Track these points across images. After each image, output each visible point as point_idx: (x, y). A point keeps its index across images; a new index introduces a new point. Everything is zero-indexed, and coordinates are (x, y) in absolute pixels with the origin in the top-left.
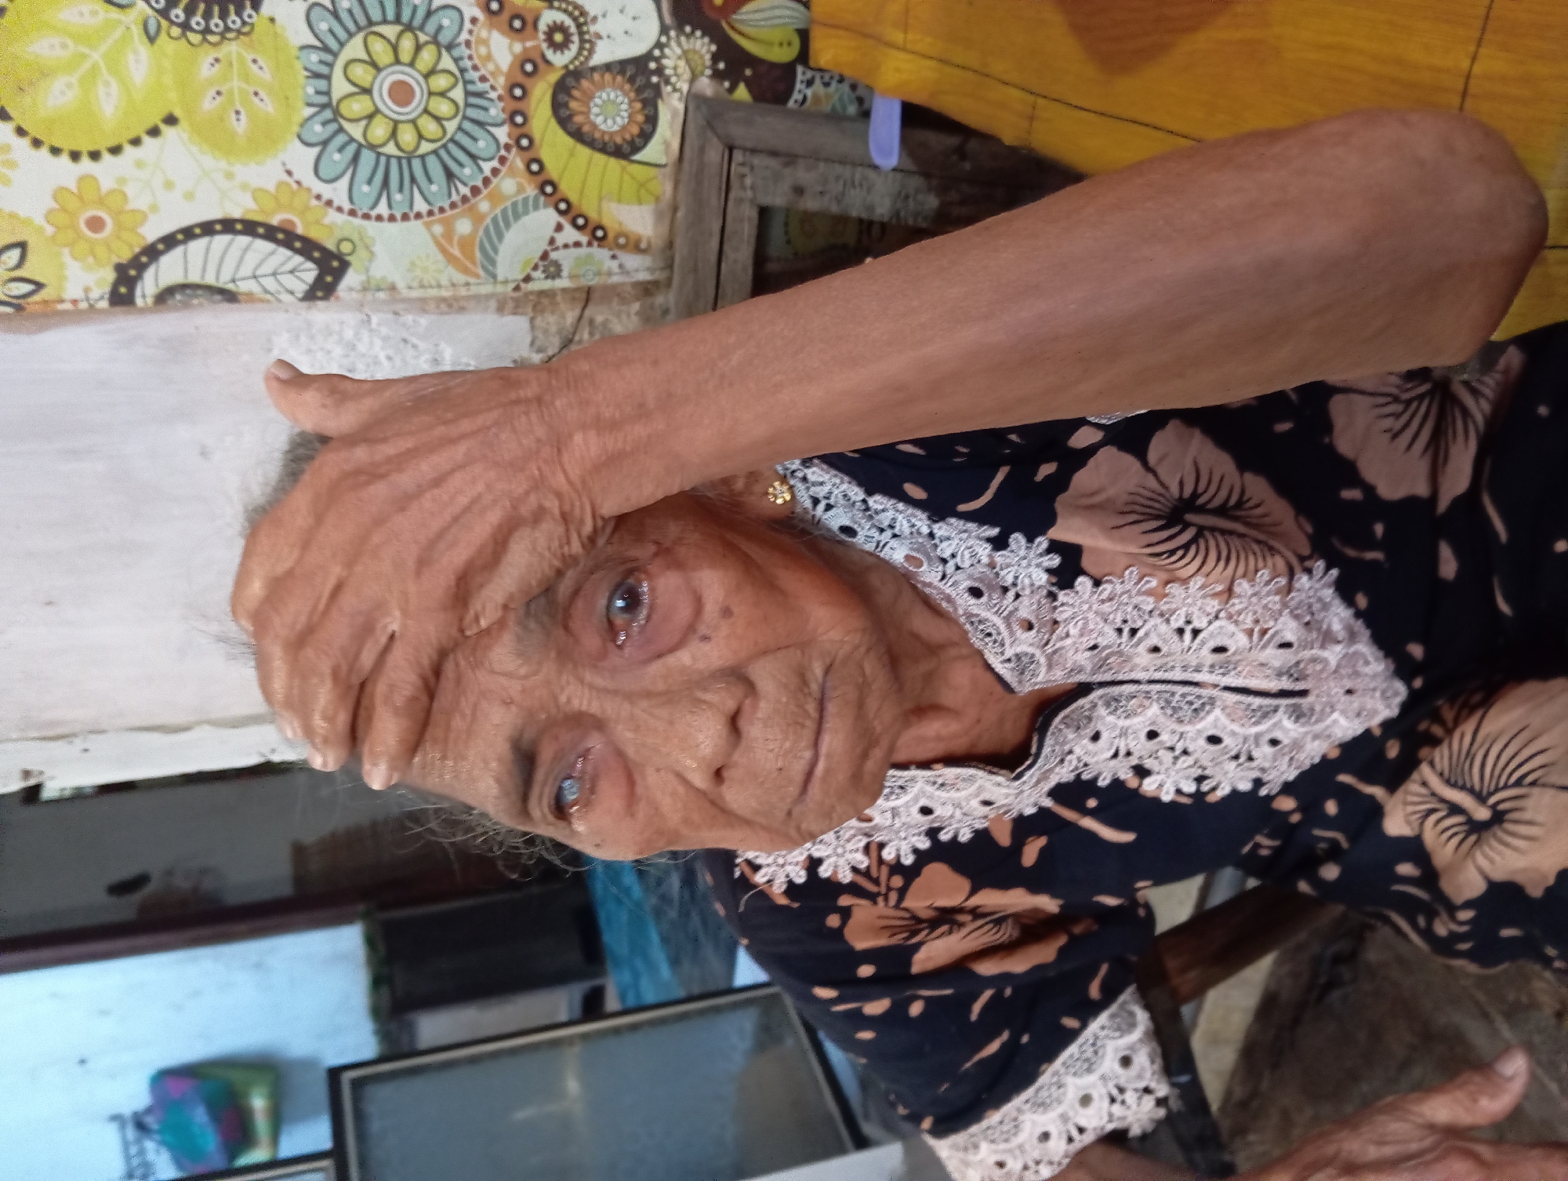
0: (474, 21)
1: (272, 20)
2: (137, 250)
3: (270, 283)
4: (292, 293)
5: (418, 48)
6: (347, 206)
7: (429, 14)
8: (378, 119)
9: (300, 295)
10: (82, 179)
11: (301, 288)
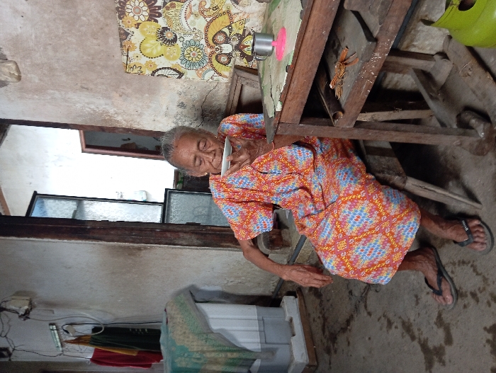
0: (205, 46)
1: (178, 44)
2: (156, 70)
3: (173, 76)
5: (197, 49)
6: (185, 68)
7: (199, 45)
8: (190, 57)
10: (150, 61)
11: (177, 77)
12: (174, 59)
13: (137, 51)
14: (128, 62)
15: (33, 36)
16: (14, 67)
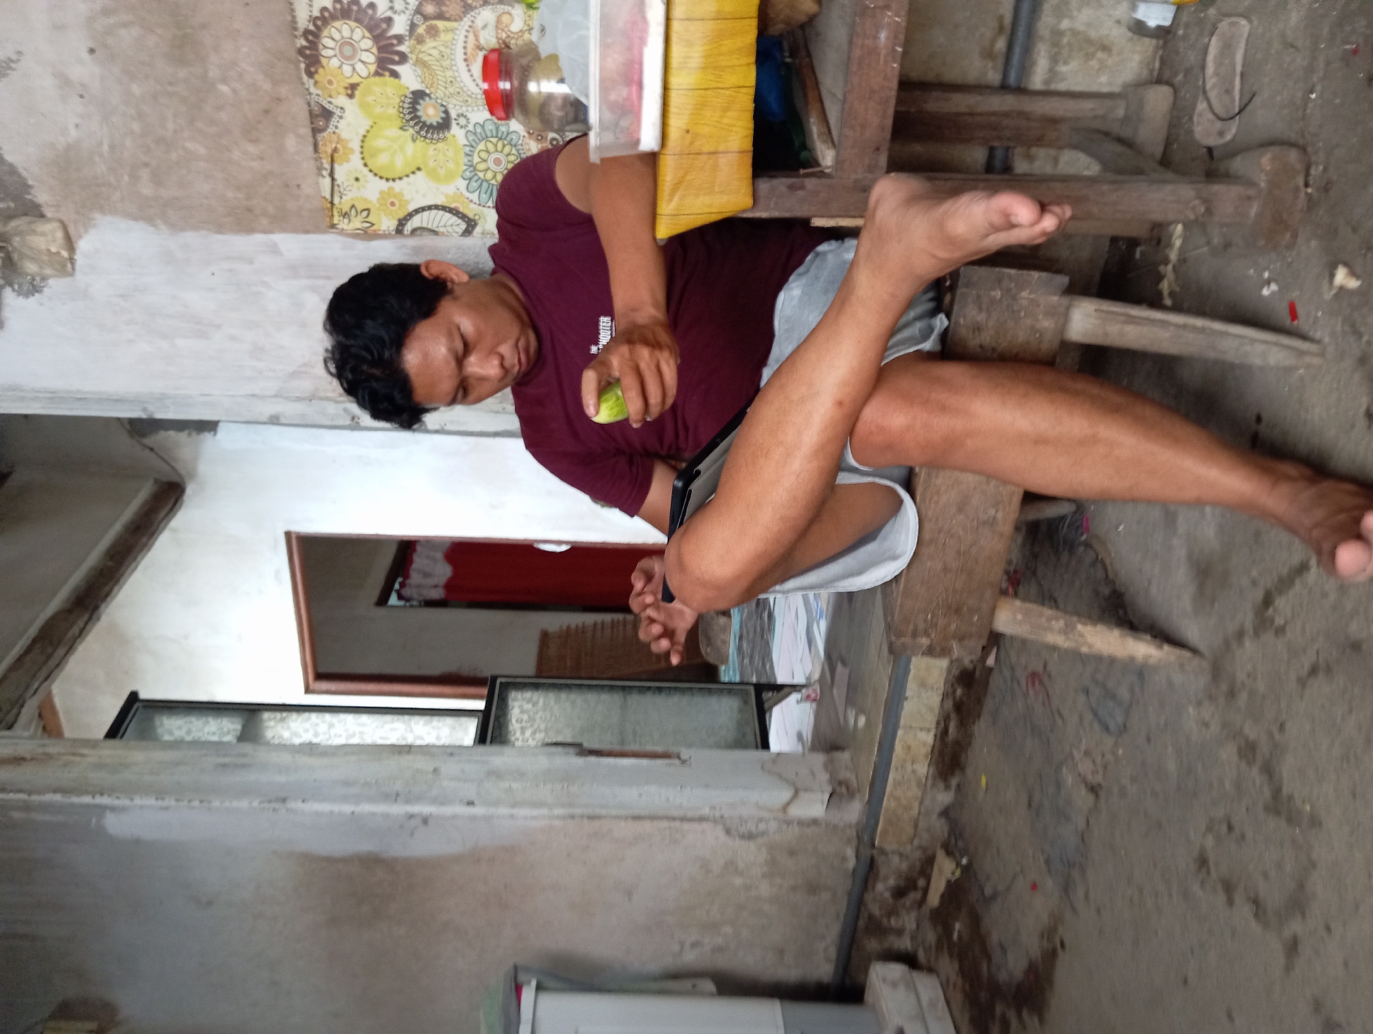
0: (524, 137)
1: (454, 136)
2: (406, 214)
3: (450, 229)
4: (457, 233)
5: (504, 146)
6: (478, 202)
7: (508, 134)
8: (489, 171)
9: (460, 234)
10: (390, 188)
11: (461, 231)
12: (449, 177)
13: (356, 160)
14: (336, 200)
15: (105, 148)
16: (60, 234)
